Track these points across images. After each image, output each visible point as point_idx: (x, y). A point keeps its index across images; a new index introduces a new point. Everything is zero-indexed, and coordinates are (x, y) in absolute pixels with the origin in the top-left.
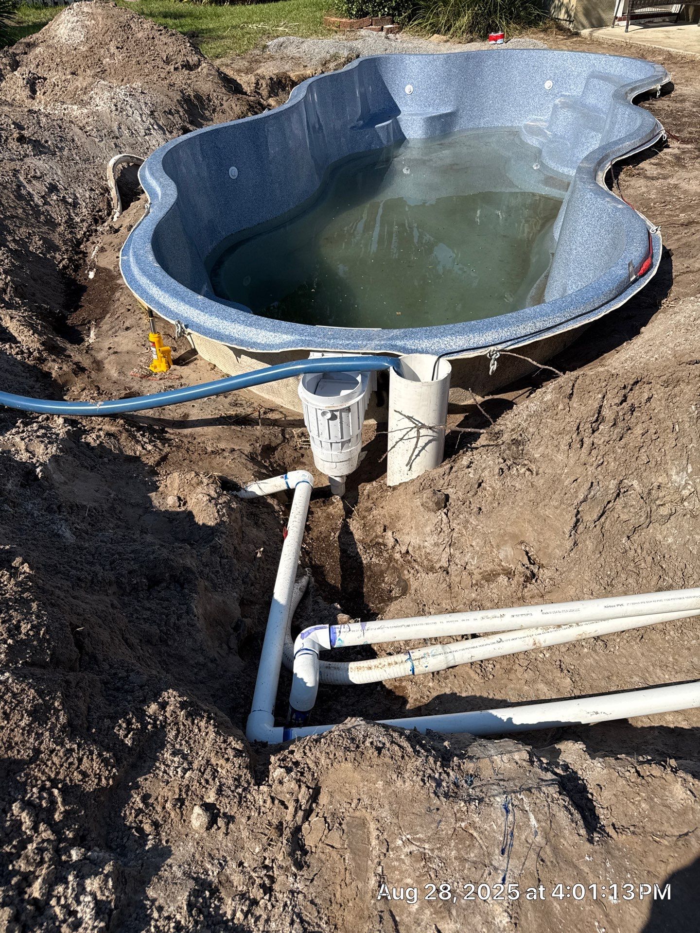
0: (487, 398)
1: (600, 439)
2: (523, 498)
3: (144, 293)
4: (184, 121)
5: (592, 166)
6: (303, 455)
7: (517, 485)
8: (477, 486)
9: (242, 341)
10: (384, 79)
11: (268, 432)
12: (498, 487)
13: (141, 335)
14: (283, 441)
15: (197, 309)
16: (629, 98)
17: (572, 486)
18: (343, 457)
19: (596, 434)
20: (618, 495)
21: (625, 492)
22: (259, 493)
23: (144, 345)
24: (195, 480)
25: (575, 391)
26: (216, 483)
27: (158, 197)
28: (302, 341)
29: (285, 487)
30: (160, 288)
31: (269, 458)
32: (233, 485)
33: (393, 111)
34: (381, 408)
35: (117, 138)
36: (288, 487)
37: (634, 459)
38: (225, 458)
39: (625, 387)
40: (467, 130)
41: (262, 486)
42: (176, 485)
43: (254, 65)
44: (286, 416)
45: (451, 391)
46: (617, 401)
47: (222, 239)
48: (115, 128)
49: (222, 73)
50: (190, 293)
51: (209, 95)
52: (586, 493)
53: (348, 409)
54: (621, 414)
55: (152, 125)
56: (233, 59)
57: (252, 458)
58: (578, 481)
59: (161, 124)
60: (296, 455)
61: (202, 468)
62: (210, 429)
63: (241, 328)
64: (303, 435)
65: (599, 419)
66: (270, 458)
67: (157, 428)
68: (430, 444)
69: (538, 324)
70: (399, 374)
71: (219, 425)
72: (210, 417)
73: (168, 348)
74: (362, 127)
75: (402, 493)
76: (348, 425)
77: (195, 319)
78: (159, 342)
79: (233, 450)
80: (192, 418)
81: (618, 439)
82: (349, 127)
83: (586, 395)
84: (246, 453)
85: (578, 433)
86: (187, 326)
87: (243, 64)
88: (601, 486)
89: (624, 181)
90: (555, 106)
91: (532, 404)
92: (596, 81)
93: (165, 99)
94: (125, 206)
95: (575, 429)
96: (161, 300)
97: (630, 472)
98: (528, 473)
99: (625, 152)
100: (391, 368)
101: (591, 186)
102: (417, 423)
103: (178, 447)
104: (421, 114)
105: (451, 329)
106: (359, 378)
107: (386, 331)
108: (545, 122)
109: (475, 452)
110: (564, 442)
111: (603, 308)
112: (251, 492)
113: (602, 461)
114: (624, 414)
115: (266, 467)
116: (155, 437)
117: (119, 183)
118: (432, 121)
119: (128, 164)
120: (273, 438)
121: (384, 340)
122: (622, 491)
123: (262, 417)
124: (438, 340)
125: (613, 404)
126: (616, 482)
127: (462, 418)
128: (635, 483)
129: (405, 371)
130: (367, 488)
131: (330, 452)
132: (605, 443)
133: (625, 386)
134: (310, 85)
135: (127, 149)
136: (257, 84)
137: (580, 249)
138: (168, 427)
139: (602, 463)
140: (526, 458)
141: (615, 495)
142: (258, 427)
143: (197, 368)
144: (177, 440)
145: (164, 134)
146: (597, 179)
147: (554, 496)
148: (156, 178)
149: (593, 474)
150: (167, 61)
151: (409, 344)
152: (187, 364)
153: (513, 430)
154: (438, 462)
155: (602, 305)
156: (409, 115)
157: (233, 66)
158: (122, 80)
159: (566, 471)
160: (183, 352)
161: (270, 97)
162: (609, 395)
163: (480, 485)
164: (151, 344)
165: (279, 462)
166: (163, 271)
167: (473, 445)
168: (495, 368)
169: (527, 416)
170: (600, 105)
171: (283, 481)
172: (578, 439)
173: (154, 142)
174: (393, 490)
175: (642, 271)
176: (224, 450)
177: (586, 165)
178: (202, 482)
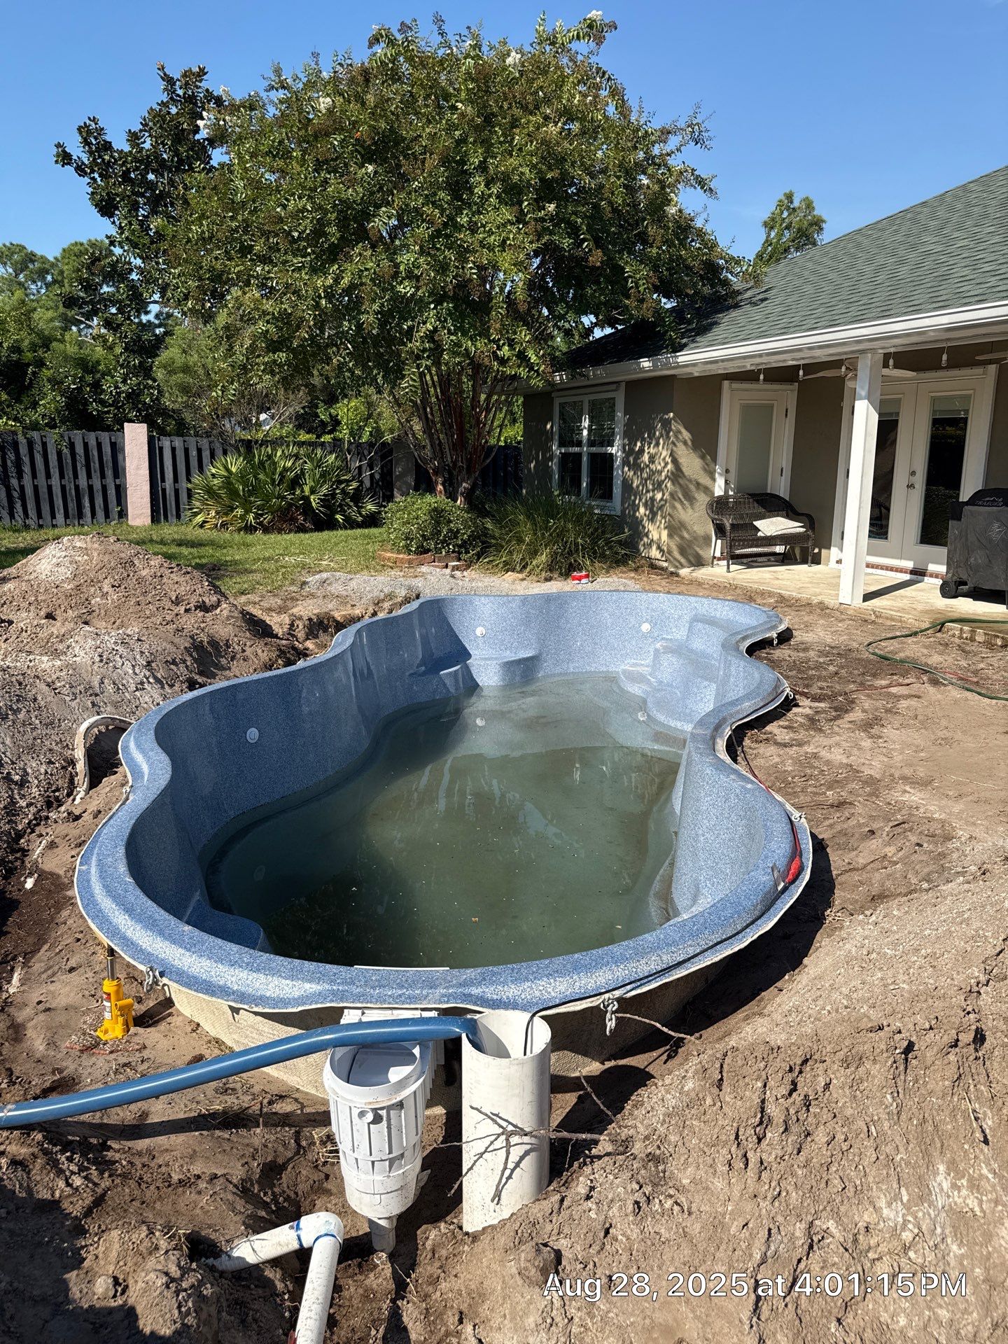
0: (609, 1064)
1: (770, 1154)
2: (673, 1258)
3: (104, 921)
4: (191, 672)
5: (708, 732)
6: (327, 1177)
7: (663, 1231)
8: (602, 1234)
9: (243, 994)
10: (451, 621)
11: (273, 1138)
12: (635, 1236)
13: (91, 980)
14: (297, 1153)
15: (181, 947)
16: (741, 648)
17: (742, 1235)
18: (393, 1184)
19: (764, 1143)
20: (811, 1247)
21: (819, 1241)
22: (252, 1259)
23: (93, 996)
24: (147, 1243)
25: (724, 1074)
26: (181, 1249)
27: (143, 777)
28: (334, 993)
29: (296, 1246)
30: (130, 915)
31: (272, 1186)
32: (209, 1246)
33: (462, 654)
34: (452, 1088)
35: (97, 695)
36: (301, 1245)
37: (823, 1185)
38: (199, 1193)
39: (791, 1070)
40: (554, 675)
41: (257, 1245)
42: (114, 1254)
43: (289, 603)
44: (303, 1107)
45: (554, 1057)
46: (785, 1092)
47: (228, 820)
48: (96, 683)
49: (248, 613)
50: (173, 921)
51: (228, 641)
52: (763, 1249)
53: (400, 1105)
54: (792, 1111)
55: (147, 678)
56: (263, 596)
57: (244, 1190)
58: (750, 1225)
59: (160, 676)
60: (317, 1176)
61: (159, 1214)
62: (178, 1140)
63: (244, 974)
64: (330, 1138)
65: (764, 1121)
66: (274, 1185)
67: (94, 1141)
68: (527, 1158)
69: (664, 958)
70: (477, 1046)
71: (196, 1131)
72: (181, 1116)
73: (130, 1001)
74: (424, 674)
75: (487, 1246)
76: (400, 1130)
77: (176, 963)
78: (117, 992)
79: (215, 1177)
80: (154, 1119)
81: (795, 1152)
82: (407, 674)
83: (740, 1082)
84: (235, 1181)
85: (739, 1144)
86: (162, 974)
87: (276, 602)
88: (783, 1234)
89: (750, 748)
90: (656, 650)
91: (669, 1096)
92: (700, 625)
93: (168, 646)
94: (94, 783)
95: (733, 1137)
96: (129, 934)
97: (821, 1207)
98: (676, 1208)
99: (745, 714)
100: (464, 1036)
101: (709, 759)
102: (504, 1124)
103: (125, 1176)
104: (496, 659)
105: (547, 967)
106: (416, 1051)
107: (455, 972)
108: (647, 666)
109: (597, 1164)
110: (721, 1159)
111: (748, 930)
112: (239, 1258)
113: (778, 1190)
114: (797, 1112)
115: (266, 1206)
116: (88, 1160)
117: (90, 754)
118: (510, 666)
119: (107, 727)
120: (281, 1149)
121: (452, 987)
122: (816, 1239)
123: (265, 1110)
124: (529, 984)
125: (779, 1096)
126: (803, 1225)
127: (575, 1100)
128: (831, 1224)
129: (486, 1042)
130: (431, 1235)
131: (371, 1177)
132: (778, 1160)
133: (791, 1067)
134: (359, 631)
135: (108, 709)
136: (292, 625)
137: (707, 835)
138: (112, 1138)
139: (779, 1194)
140: (671, 1184)
141: (806, 1247)
142: (258, 1130)
143: (170, 1031)
144: (124, 1163)
145: (163, 688)
146: (716, 748)
147: (718, 1255)
148: (143, 751)
149: (769, 1212)
150: (177, 602)
151: (490, 992)
152: (155, 1024)
153: (647, 1138)
154: (541, 1189)
155: (747, 926)
156: (482, 659)
157: (262, 604)
158: (114, 623)
159: (730, 1208)
160: (151, 1004)
161: (307, 639)
162: (771, 1083)
163: (607, 1232)
164: (105, 996)
165: (288, 1192)
166: (137, 888)
167: (594, 1151)
168: (614, 1025)
169: (664, 1115)
170: (709, 651)
171: (293, 1234)
172: (740, 1153)
173: (147, 699)
174: (473, 1242)
175: (790, 877)
176: (198, 1177)
177: (699, 731)
178: (157, 1248)
